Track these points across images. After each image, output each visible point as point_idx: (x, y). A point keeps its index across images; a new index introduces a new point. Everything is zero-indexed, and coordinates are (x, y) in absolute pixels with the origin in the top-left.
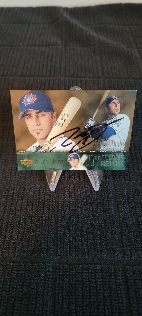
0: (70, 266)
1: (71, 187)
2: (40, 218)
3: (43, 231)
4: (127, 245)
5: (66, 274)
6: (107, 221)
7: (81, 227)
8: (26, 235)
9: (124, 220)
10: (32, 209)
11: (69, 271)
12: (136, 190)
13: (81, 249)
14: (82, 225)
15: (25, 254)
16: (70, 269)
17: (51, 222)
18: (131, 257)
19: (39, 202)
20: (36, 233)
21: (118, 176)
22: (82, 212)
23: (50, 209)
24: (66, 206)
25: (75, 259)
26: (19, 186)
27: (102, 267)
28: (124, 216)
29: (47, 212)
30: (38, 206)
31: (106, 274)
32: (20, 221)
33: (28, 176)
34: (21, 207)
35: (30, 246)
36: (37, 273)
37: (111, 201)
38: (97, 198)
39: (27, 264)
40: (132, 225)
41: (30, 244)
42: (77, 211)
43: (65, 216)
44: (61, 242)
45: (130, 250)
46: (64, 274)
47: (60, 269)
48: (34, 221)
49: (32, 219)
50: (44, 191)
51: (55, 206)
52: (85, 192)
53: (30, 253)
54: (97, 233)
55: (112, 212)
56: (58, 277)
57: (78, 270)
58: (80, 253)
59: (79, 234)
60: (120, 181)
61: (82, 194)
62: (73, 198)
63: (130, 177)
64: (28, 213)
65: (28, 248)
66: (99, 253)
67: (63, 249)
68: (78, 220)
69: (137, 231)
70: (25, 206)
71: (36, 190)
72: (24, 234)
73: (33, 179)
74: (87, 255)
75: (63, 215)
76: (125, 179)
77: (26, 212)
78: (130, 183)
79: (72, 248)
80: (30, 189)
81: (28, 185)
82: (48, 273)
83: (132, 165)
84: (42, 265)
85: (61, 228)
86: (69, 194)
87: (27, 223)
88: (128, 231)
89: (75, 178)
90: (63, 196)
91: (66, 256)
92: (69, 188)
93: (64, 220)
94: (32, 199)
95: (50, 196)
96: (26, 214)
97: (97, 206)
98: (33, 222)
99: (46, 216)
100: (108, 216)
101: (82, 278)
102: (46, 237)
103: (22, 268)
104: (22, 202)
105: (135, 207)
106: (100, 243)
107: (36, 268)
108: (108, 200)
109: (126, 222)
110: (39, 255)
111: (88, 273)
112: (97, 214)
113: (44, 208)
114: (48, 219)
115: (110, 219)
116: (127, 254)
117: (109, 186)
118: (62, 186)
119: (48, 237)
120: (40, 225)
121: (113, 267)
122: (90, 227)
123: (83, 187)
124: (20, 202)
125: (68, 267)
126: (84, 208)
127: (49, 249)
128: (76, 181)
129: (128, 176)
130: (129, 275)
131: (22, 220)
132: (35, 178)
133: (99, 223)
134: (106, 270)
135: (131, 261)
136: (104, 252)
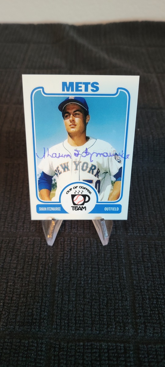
0: (68, 343)
1: (73, 240)
2: (33, 280)
3: (36, 296)
4: (140, 316)
5: (63, 355)
6: (116, 285)
7: (84, 292)
8: (15, 302)
9: (137, 283)
10: (23, 268)
11: (67, 350)
12: (153, 245)
13: (83, 320)
14: (84, 290)
15: (12, 327)
16: (68, 348)
17: (46, 286)
18: (145, 332)
19: (32, 259)
20: (27, 299)
21: (131, 227)
22: (86, 273)
23: (45, 269)
24: (65, 265)
25: (75, 333)
26: (8, 238)
27: (108, 346)
28: (138, 279)
29: (42, 272)
30: (31, 265)
31: (113, 355)
32: (7, 283)
33: (20, 226)
34: (10, 266)
35: (19, 316)
36: (26, 353)
37: (122, 259)
38: (104, 255)
39: (14, 340)
40: (148, 290)
41: (19, 313)
42: (79, 271)
43: (63, 278)
44: (58, 311)
45: (145, 323)
46: (60, 354)
47: (55, 348)
48: (26, 284)
49: (23, 281)
50: (40, 246)
51: (52, 265)
52: (90, 247)
53: (18, 325)
54: (104, 300)
55: (123, 273)
56: (53, 358)
57: (79, 349)
58: (81, 325)
59: (81, 302)
60: (134, 234)
61: (87, 250)
62: (75, 254)
63: (145, 229)
64: (18, 273)
65: (16, 318)
66: (106, 327)
67: (60, 321)
68: (80, 283)
69: (153, 298)
70: (14, 263)
71: (29, 243)
72: (12, 300)
73: (26, 230)
74: (90, 329)
75: (61, 277)
76: (139, 231)
77: (16, 272)
78: (145, 236)
79: (71, 320)
80: (22, 243)
81: (20, 237)
82: (40, 353)
83: (148, 213)
84: (33, 342)
85: (58, 293)
86: (71, 250)
87: (16, 286)
88: (143, 298)
89: (77, 229)
90: (62, 252)
91: (64, 329)
92: (71, 241)
93: (63, 283)
94: (24, 255)
95: (46, 251)
96: (15, 274)
97: (105, 265)
98: (24, 285)
99: (40, 277)
100: (118, 278)
101: (84, 359)
102: (39, 304)
103: (7, 345)
104: (12, 259)
105: (152, 267)
106: (107, 314)
107: (25, 346)
108: (118, 258)
109: (140, 286)
110: (30, 328)
111: (91, 353)
112: (104, 275)
113: (38, 267)
114: (43, 281)
115: (120, 282)
116: (140, 328)
117: (120, 240)
118: (61, 239)
119: (41, 305)
120: (32, 289)
121: (122, 345)
122: (95, 292)
123: (87, 240)
124: (8, 259)
125: (65, 345)
126: (88, 268)
127: (42, 321)
128: (80, 233)
129: (144, 227)
130: (143, 356)
131: (11, 282)
132: (29, 228)
133: (106, 287)
134: (113, 350)
135: (146, 337)
136: (111, 325)
